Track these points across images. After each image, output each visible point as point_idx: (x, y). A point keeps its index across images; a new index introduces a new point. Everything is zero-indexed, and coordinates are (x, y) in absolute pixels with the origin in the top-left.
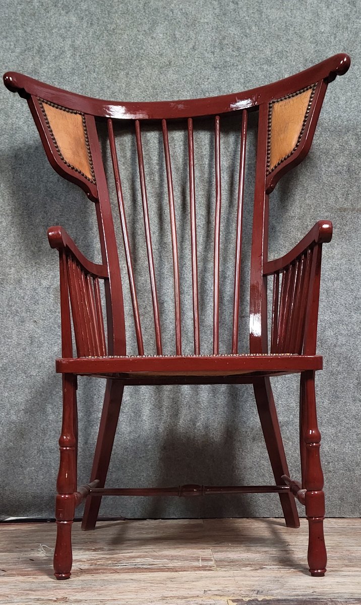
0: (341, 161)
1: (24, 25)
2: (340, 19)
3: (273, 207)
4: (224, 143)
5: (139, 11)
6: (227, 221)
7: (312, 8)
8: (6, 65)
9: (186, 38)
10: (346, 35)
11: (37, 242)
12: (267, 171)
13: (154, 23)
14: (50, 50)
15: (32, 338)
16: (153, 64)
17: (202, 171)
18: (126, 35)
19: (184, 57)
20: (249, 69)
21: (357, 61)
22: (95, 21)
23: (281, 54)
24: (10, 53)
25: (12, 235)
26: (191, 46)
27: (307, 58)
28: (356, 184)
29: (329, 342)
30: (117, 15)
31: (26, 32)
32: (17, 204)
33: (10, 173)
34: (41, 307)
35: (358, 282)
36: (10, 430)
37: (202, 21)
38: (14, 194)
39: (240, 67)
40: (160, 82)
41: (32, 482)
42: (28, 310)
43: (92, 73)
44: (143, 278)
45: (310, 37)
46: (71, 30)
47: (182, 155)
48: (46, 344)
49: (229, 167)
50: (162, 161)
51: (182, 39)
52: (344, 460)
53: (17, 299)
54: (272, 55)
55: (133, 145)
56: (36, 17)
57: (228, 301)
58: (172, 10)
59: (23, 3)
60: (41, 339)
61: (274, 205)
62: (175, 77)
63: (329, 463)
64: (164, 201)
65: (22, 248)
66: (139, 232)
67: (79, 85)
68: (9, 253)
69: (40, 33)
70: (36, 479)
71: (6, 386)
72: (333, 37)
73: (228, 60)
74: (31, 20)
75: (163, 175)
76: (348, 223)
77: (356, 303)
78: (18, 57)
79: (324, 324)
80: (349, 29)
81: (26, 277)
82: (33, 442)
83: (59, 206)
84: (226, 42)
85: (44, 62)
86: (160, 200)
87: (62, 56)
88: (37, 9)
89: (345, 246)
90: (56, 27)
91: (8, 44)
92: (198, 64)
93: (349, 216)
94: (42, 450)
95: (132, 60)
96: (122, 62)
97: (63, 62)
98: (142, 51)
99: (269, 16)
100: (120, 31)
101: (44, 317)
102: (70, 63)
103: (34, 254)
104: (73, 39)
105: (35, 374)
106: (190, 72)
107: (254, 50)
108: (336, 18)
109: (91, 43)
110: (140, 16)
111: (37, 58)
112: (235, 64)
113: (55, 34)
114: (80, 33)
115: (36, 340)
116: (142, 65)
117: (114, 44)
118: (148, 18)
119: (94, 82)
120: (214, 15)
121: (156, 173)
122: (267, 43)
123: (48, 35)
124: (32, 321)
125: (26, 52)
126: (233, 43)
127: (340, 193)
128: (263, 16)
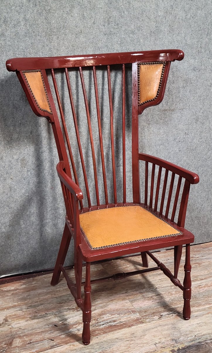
2: (169, 8)
7: (155, 2)
9: (90, 17)
10: (171, 17)
11: (10, 135)
12: (138, 103)
13: (73, 7)
14: (11, 20)
15: (11, 188)
16: (72, 32)
18: (56, 14)
19: (89, 28)
20: (123, 36)
22: (38, 3)
23: (139, 28)
26: (92, 22)
27: (152, 30)
34: (14, 170)
37: (98, 7)
40: (76, 43)
41: (15, 259)
42: (7, 173)
43: (37, 36)
45: (153, 18)
46: (23, 8)
48: (18, 189)
51: (88, 17)
54: (134, 28)
60: (15, 187)
62: (84, 40)
65: (2, 140)
67: (30, 43)
69: (4, 9)
70: (17, 257)
72: (164, 19)
73: (112, 30)
76: (167, 117)
80: (172, 14)
81: (5, 155)
82: (15, 240)
83: (21, 114)
84: (111, 20)
85: (8, 28)
86: (77, 109)
87: (19, 25)
89: (165, 128)
90: (13, 5)
92: (96, 32)
93: (168, 113)
94: (19, 243)
95: (60, 29)
96: (55, 30)
97: (20, 28)
98: (66, 24)
99: (134, 6)
100: (53, 11)
101: (16, 175)
102: (23, 29)
103: (9, 142)
104: (25, 14)
105: (13, 206)
106: (92, 37)
107: (126, 25)
108: (167, 8)
109: (35, 17)
110: (65, 2)
111: (4, 26)
112: (116, 33)
113: (13, 11)
114: (29, 10)
115: (13, 188)
116: (66, 32)
117: (50, 19)
118: (69, 4)
119: (39, 42)
120: (105, 3)
121: (75, 95)
122: (132, 22)
123: (9, 11)
124: (10, 178)
126: (115, 21)
127: (164, 102)
128: (131, 6)
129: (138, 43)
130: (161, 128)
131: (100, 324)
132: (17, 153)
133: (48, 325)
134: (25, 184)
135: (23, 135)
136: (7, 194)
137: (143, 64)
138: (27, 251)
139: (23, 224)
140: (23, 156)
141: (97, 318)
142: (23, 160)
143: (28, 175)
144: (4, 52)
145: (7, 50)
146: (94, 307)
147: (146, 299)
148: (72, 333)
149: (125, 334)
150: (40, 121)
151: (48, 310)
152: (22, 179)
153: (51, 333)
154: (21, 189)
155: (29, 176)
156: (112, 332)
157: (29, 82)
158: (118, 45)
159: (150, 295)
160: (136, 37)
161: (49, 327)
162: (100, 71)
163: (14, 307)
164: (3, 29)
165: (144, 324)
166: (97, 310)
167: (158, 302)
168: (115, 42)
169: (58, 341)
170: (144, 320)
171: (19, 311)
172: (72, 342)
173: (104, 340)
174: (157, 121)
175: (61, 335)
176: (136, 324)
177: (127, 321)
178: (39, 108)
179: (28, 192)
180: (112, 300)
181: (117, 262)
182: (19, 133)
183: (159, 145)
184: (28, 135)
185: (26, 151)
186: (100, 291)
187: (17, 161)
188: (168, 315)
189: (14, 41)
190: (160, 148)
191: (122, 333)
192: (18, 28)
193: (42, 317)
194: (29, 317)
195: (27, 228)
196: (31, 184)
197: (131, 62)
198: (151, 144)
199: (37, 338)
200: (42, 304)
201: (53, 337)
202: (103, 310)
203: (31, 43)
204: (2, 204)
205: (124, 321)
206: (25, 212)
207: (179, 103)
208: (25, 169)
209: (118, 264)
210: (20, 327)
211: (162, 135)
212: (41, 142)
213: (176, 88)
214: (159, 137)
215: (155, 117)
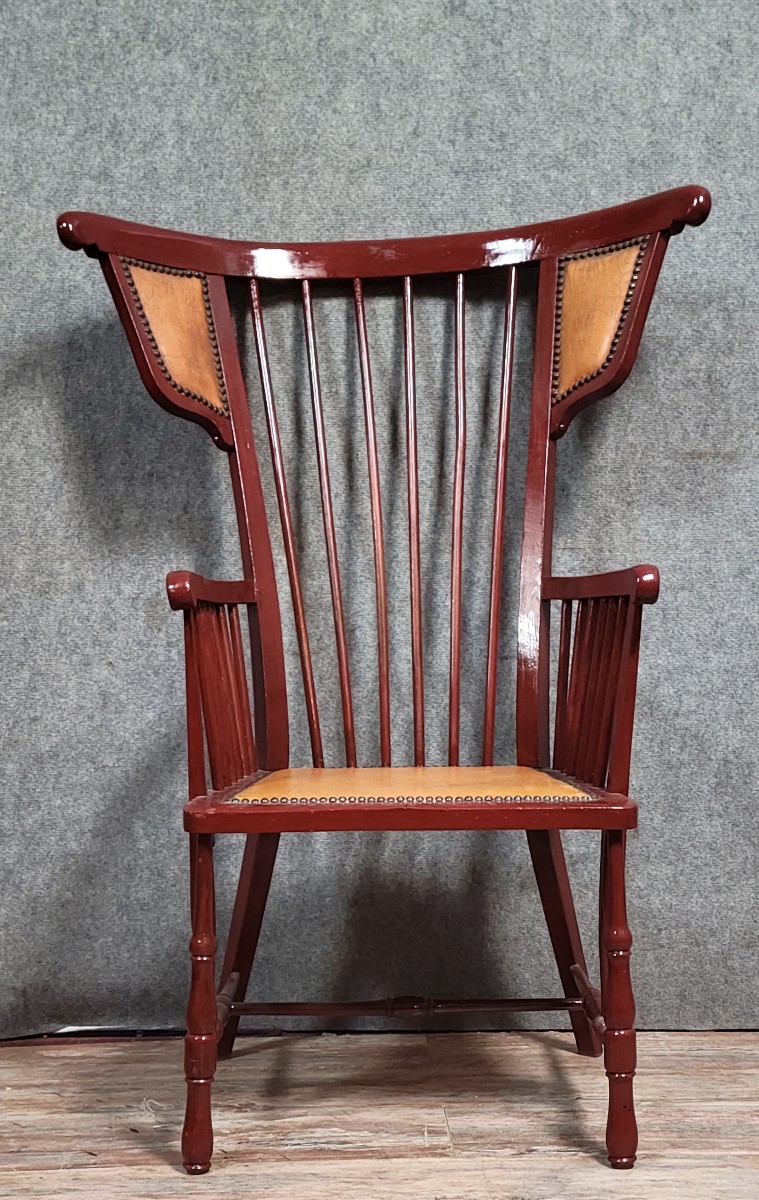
0: (694, 360)
1: (83, 78)
2: (701, 77)
3: (565, 447)
4: (472, 321)
5: (308, 55)
6: (477, 474)
7: (647, 55)
8: (48, 160)
9: (400, 111)
10: (710, 109)
11: (112, 511)
12: (554, 396)
13: (339, 81)
14: (134, 130)
15: (104, 695)
16: (335, 163)
17: (430, 378)
18: (282, 103)
19: (397, 150)
20: (523, 177)
21: (729, 163)
22: (222, 73)
23: (583, 148)
24: (56, 136)
25: (64, 498)
26: (410, 129)
27: (635, 156)
28: (723, 406)
29: (666, 707)
30: (265, 63)
31: (86, 92)
32: (72, 437)
33: (60, 377)
35: (722, 594)
36: (66, 868)
37: (431, 78)
38: (67, 417)
40: (350, 200)
41: (109, 963)
42: (96, 642)
43: (217, 179)
44: (316, 582)
45: (640, 114)
46: (174, 89)
47: (391, 345)
48: (132, 706)
49: (482, 369)
50: (354, 356)
51: (392, 114)
52: (688, 924)
53: (76, 620)
54: (566, 149)
55: (296, 326)
56: (106, 63)
57: (478, 628)
58: (372, 55)
59: (80, 34)
60: (123, 697)
61: (567, 443)
62: (378, 190)
63: (660, 930)
64: (357, 434)
65: (85, 523)
66: (309, 493)
67: (192, 203)
68: (60, 533)
69: (114, 95)
70: (115, 957)
71: (58, 786)
72: (684, 114)
73: (482, 157)
74: (95, 69)
75: (354, 383)
76: (705, 481)
77: (719, 634)
78: (71, 144)
79: (656, 673)
80: (717, 98)
81: (92, 578)
82: (110, 892)
83: (153, 440)
84: (477, 121)
85: (122, 155)
86: (348, 431)
87: (157, 143)
88: (107, 46)
89: (699, 525)
90: (143, 82)
91: (51, 116)
92: (423, 164)
93: (709, 468)
94: (126, 906)
95: (294, 154)
96: (276, 159)
97: (161, 155)
98: (315, 137)
99: (562, 71)
100: (271, 97)
101: (126, 654)
102: (173, 158)
103: (107, 533)
104: (179, 108)
105: (111, 765)
106: (407, 181)
107: (533, 138)
108: (694, 75)
109: (214, 118)
110: (311, 66)
111: (108, 147)
112: (495, 167)
113: (143, 99)
114: (192, 97)
115: (114, 700)
116: (314, 165)
117: (260, 122)
118: (326, 71)
119: (221, 197)
120: (455, 66)
121: (341, 380)
122: (558, 126)
123: (129, 99)
124: (104, 662)
125: (88, 135)
126: (492, 123)
127: (692, 423)
128: (551, 71)
129: (581, 202)
130: (682, 522)
132: (133, 574)
134: (157, 690)
135: (158, 513)
136: (91, 718)
137: (576, 259)
138: (153, 942)
139: (145, 835)
140: (155, 590)
142: (154, 602)
143: (170, 659)
150: (215, 469)
152: (149, 672)
154: (142, 708)
155: (173, 663)
157: (142, 295)
158: (503, 209)
160: (574, 180)
162: (438, 300)
164: (105, 155)
168: (493, 198)
174: (663, 493)
179: (166, 721)
182: (146, 508)
184: (174, 516)
187: (132, 606)
189: (140, 196)
190: (679, 600)
192: (155, 154)
195: (158, 855)
197: (535, 258)
204: (71, 747)
206: (153, 793)
207: (755, 432)
208: (161, 635)
211: (687, 550)
212: (217, 541)
213: (743, 372)
214: (672, 557)
215: (654, 477)
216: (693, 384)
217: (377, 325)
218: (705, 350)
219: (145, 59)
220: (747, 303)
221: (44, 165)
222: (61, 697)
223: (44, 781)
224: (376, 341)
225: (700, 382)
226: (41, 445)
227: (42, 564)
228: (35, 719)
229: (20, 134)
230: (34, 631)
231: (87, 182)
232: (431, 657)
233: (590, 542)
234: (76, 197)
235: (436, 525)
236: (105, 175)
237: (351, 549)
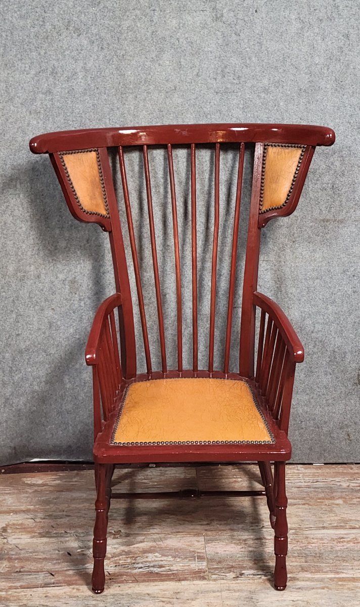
0: (326, 179)
1: (38, 48)
2: (334, 51)
4: (223, 159)
5: (147, 39)
6: (224, 227)
7: (309, 41)
8: (22, 85)
9: (191, 65)
10: (338, 66)
11: (53, 242)
13: (161, 51)
14: (63, 71)
16: (159, 88)
17: (203, 185)
18: (134, 61)
19: (189, 82)
20: (248, 96)
21: (346, 91)
22: (105, 46)
23: (277, 84)
24: (25, 75)
25: (31, 238)
26: (195, 73)
28: (339, 199)
29: (308, 329)
30: (126, 42)
31: (39, 54)
32: (34, 211)
33: (28, 184)
34: (58, 297)
35: (335, 281)
36: (33, 397)
37: (206, 50)
38: (32, 202)
39: (240, 94)
40: (166, 105)
41: (53, 436)
42: (46, 300)
43: (103, 94)
44: (148, 274)
45: (305, 68)
47: (185, 171)
48: (63, 327)
49: (227, 181)
50: (167, 175)
51: (187, 66)
52: (314, 419)
53: (37, 291)
54: (269, 84)
55: (140, 161)
56: (49, 41)
57: (223, 295)
58: (178, 39)
59: (36, 26)
60: (59, 323)
62: (180, 101)
63: (302, 422)
65: (41, 248)
66: (145, 235)
68: (29, 253)
69: (53, 55)
70: (56, 434)
71: (29, 363)
72: (326, 68)
73: (229, 87)
74: (44, 43)
75: (167, 187)
76: (329, 232)
77: (333, 298)
78: (33, 78)
79: (304, 315)
80: (341, 61)
81: (44, 272)
82: (53, 406)
84: (227, 70)
85: (57, 82)
86: (164, 209)
87: (75, 77)
88: (50, 32)
89: (326, 251)
90: (67, 49)
91: (23, 65)
92: (201, 89)
93: (331, 226)
94: (61, 412)
95: (140, 84)
96: (131, 86)
97: (76, 82)
98: (150, 76)
99: (268, 48)
100: (129, 58)
101: (60, 305)
102: (82, 84)
103: (51, 252)
104: (85, 61)
105: (53, 353)
106: (194, 97)
107: (254, 79)
108: (331, 51)
109: (101, 66)
110: (148, 44)
111: (51, 79)
112: (235, 91)
113: (67, 57)
114: (91, 56)
115: (54, 325)
116: (149, 89)
117: (123, 69)
118: (155, 46)
120: (217, 45)
121: (161, 186)
122: (266, 73)
123: (61, 57)
124: (50, 308)
125: (41, 74)
126: (234, 72)
127: (324, 206)
128: (263, 48)
129: (275, 108)
130: (318, 250)
131: (137, 566)
132: (63, 270)
133: (59, 551)
134: (74, 319)
135: (75, 243)
137: (272, 146)
138: (73, 427)
139: (69, 382)
140: (73, 276)
141: (137, 555)
142: (73, 282)
143: (80, 306)
144: (49, 118)
145: (55, 114)
146: (143, 538)
147: (234, 542)
148: (87, 570)
149: (164, 591)
151: (71, 526)
152: (71, 312)
153: (56, 563)
154: (68, 327)
155: (82, 308)
156: (147, 583)
157: (69, 170)
158: (239, 110)
159: (245, 535)
160: (272, 98)
161: (58, 554)
162: (207, 150)
163: (27, 511)
164: (49, 83)
165: (205, 582)
166: (146, 543)
167: (251, 552)
168: (234, 105)
169: (60, 578)
170: (210, 575)
171: (30, 520)
172: (79, 585)
173: (127, 592)
174: (309, 237)
175: (69, 570)
176: (191, 579)
177: (180, 571)
178: (82, 209)
179: (79, 333)
180: (177, 532)
181: (225, 469)
182: (69, 241)
183: (313, 279)
184: (82, 244)
185: (79, 269)
186: (168, 514)
187: (63, 283)
188: (252, 576)
189: (66, 101)
190: (315, 284)
191: (161, 587)
192: (73, 82)
193: (58, 536)
194: (39, 532)
195: (75, 390)
196: (85, 321)
197: (253, 141)
198: (298, 276)
199: (33, 566)
200: (69, 516)
201: (57, 570)
202: (154, 544)
203: (93, 105)
204: (35, 346)
205: (175, 569)
206: (73, 364)
207: (353, 210)
208: (76, 296)
209: (224, 473)
210: (19, 544)
211: (320, 262)
212: (102, 256)
213: (349, 184)
214: (313, 265)
215: (306, 230)
216: (325, 190)
217: (178, 161)
218: (331, 174)
219: (68, 38)
220: (352, 153)
221: (20, 88)
222: (30, 325)
223: (23, 361)
224: (178, 169)
225: (328, 189)
226: (20, 215)
227: (21, 268)
228: (18, 335)
229: (8, 74)
230: (17, 297)
231: (41, 95)
232: (201, 307)
233: (275, 258)
234: (36, 102)
235: (204, 250)
236: (49, 92)
237: (165, 260)
